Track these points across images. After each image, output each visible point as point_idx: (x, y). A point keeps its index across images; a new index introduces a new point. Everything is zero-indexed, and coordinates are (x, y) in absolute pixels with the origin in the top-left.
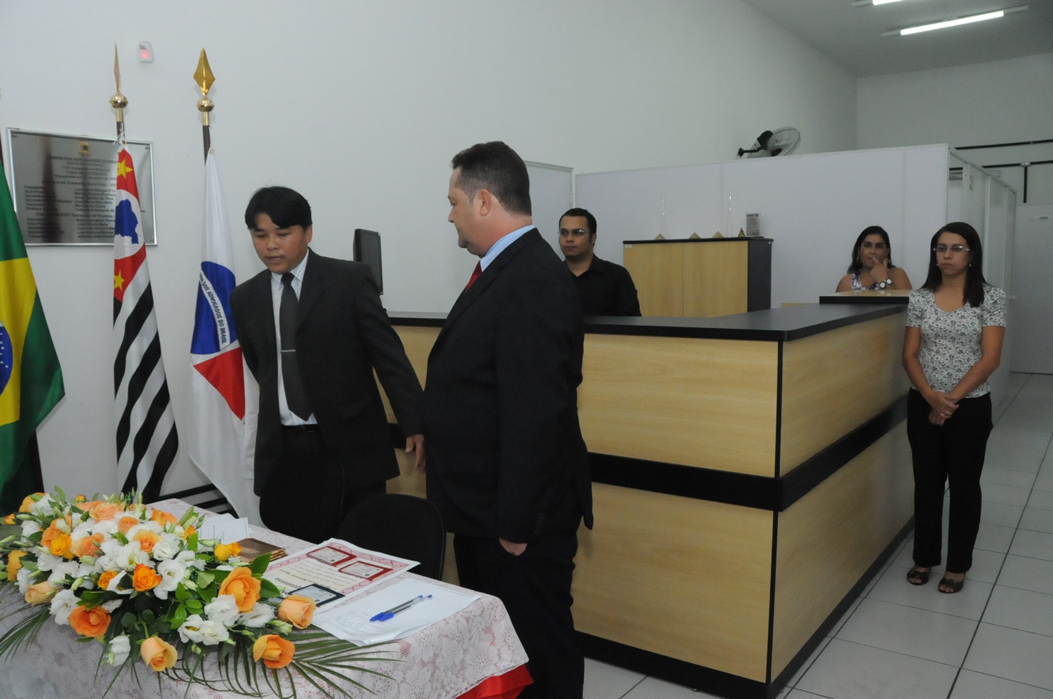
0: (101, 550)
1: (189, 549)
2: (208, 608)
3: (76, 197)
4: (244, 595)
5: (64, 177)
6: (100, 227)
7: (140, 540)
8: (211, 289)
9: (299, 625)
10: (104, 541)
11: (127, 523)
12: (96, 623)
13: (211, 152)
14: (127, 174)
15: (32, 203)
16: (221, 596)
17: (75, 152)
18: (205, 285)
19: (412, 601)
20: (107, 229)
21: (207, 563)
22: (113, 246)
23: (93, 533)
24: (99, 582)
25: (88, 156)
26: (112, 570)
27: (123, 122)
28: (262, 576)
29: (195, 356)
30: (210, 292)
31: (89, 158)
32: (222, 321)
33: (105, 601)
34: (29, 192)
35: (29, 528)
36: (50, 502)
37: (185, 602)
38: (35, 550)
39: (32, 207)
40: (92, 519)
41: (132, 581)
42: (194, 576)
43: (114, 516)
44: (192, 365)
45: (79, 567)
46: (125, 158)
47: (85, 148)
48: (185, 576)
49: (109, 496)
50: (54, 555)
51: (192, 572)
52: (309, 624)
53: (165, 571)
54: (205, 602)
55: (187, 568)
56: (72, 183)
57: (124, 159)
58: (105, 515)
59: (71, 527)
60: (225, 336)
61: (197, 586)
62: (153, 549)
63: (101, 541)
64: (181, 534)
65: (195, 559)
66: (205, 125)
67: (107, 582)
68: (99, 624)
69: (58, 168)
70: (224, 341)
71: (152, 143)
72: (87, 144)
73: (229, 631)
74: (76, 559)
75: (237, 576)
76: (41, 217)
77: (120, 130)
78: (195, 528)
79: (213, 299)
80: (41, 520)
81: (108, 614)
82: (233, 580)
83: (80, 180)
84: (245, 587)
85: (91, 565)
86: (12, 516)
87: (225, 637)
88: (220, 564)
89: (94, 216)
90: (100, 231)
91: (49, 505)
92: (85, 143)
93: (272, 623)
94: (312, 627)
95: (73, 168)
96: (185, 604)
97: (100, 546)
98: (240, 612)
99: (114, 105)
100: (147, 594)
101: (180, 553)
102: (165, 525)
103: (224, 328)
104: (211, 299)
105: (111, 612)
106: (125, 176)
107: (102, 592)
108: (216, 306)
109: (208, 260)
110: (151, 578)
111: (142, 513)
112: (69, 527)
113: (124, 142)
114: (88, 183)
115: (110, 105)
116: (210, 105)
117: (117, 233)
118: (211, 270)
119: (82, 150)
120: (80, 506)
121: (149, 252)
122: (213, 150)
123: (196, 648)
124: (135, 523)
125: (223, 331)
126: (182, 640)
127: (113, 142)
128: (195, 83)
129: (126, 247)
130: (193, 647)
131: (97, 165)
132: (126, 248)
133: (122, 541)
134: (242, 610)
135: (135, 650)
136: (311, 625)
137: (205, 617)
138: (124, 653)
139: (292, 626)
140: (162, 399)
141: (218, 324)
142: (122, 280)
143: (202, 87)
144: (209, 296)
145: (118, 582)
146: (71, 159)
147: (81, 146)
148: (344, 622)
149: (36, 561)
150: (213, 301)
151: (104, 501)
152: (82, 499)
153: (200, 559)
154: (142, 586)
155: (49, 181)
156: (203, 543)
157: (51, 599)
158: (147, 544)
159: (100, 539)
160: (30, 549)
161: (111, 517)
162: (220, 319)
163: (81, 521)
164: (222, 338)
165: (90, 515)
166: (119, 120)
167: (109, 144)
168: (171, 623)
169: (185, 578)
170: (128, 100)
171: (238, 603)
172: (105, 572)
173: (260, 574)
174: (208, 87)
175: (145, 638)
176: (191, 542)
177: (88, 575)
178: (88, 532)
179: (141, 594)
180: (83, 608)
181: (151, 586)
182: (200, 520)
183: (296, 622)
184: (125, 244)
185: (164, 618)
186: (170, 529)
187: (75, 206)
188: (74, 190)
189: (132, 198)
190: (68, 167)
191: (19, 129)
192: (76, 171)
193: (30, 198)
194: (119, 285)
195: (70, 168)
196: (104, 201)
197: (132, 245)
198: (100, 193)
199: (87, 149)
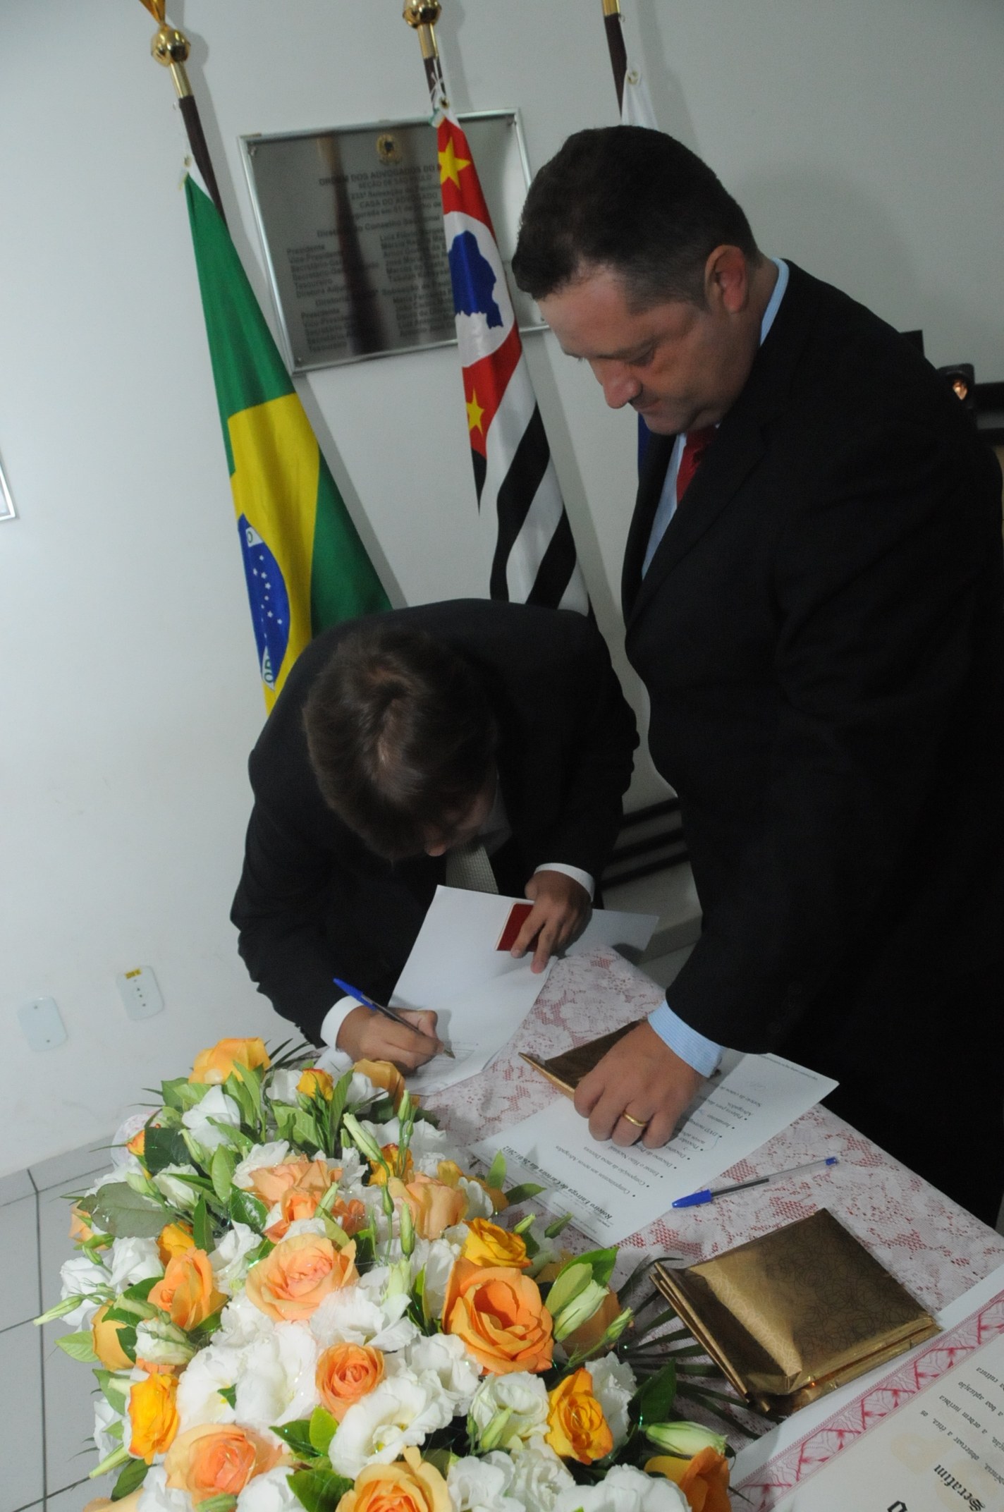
3: (385, 255)
5: (358, 216)
13: (629, 79)
14: (460, 174)
15: (306, 282)
25: (397, 163)
27: (435, 56)
34: (296, 261)
39: (307, 290)
46: (451, 139)
47: (389, 146)
56: (375, 227)
57: (448, 141)
66: (606, 14)
71: (517, 110)
77: (433, 76)
89: (426, 286)
92: (387, 137)
95: (371, 194)
99: (413, 20)
113: (444, 103)
115: (405, 27)
117: (458, 307)
119: (384, 153)
121: (529, 346)
122: (634, 74)
129: (477, 339)
131: (416, 179)
132: (480, 341)
142: (482, 410)
147: (380, 144)
166: (427, 56)
184: (477, 331)
187: (389, 271)
188: (382, 240)
189: (479, 230)
190: (362, 196)
191: (260, 135)
192: (380, 199)
193: (301, 273)
194: (477, 420)
195: (367, 194)
196: (439, 253)
197: (489, 331)
198: (431, 236)
199: (392, 149)
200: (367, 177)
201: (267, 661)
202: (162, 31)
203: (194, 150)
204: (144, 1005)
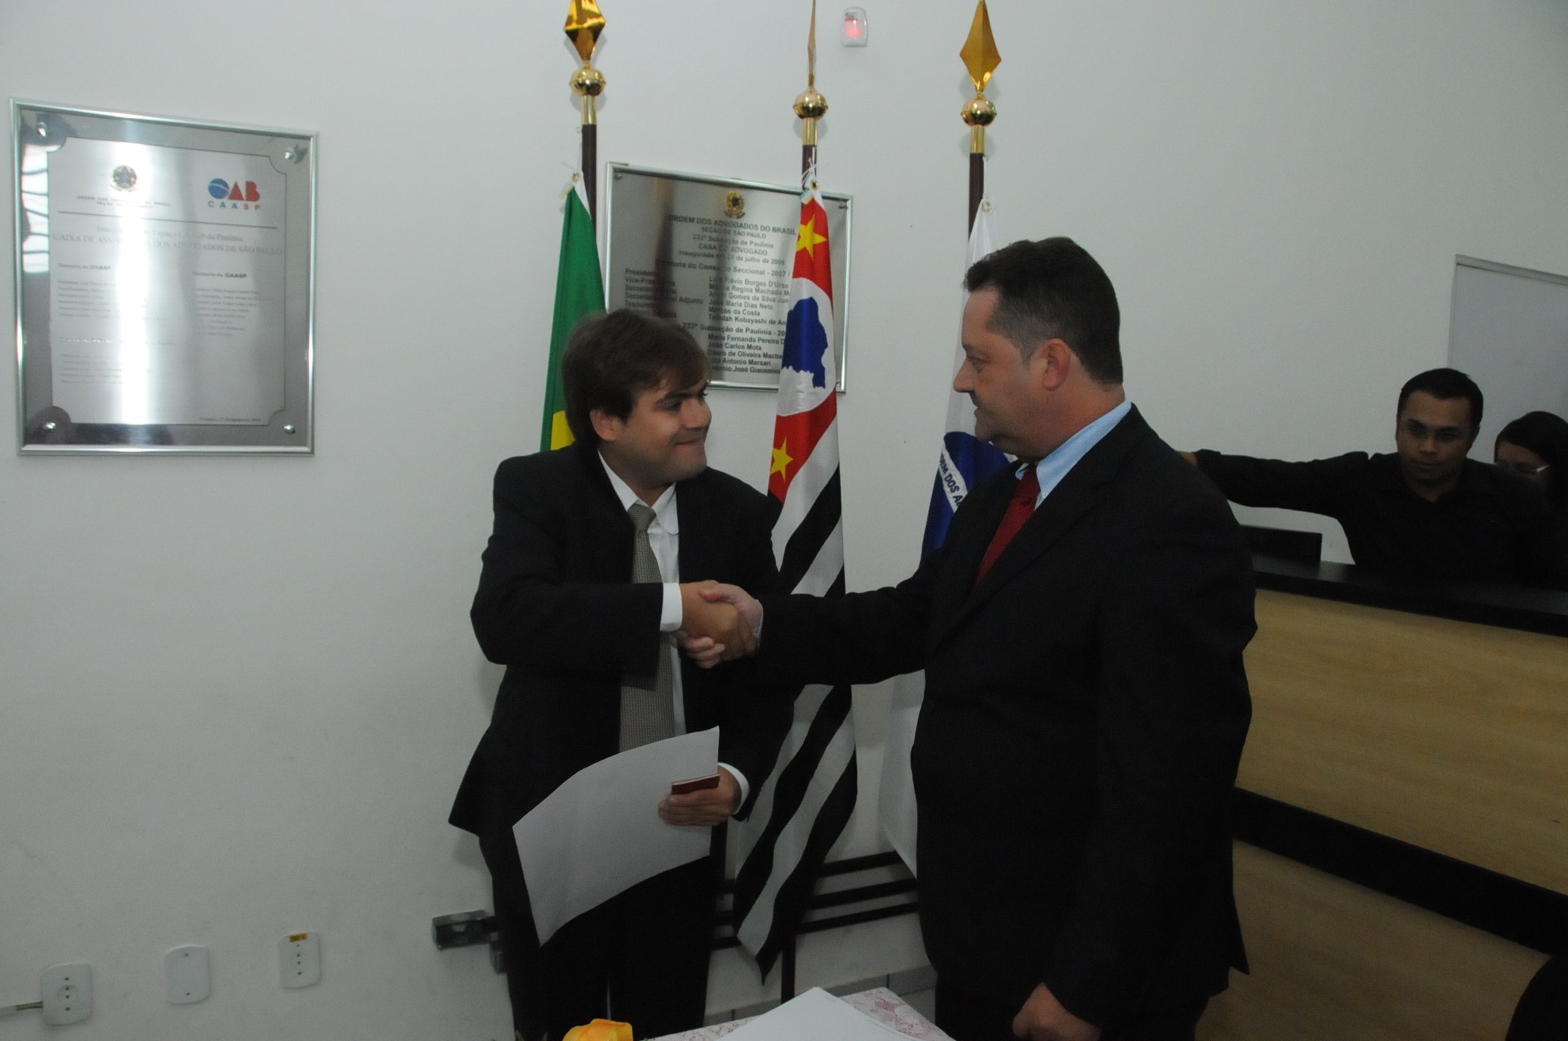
3: (711, 294)
5: (694, 255)
6: (748, 351)
13: (983, 206)
14: (815, 246)
15: (636, 301)
18: (950, 480)
20: (759, 356)
22: (777, 390)
25: (739, 217)
27: (814, 146)
46: (814, 216)
47: (735, 201)
56: (707, 268)
57: (811, 217)
66: (975, 152)
69: (685, 238)
71: (852, 197)
72: (739, 193)
77: (810, 160)
89: (739, 330)
90: (747, 359)
92: (736, 194)
95: (711, 239)
99: (802, 112)
106: (810, 249)
109: (959, 430)
113: (814, 185)
114: (735, 268)
115: (793, 115)
116: (988, 109)
117: (786, 363)
118: (965, 450)
119: (729, 206)
121: (840, 403)
122: (988, 204)
129: (799, 393)
131: (752, 235)
132: (802, 396)
142: (789, 459)
146: (707, 221)
147: (728, 199)
155: (664, 261)
166: (806, 143)
170: (829, 103)
184: (801, 387)
187: (711, 310)
188: (711, 281)
189: (820, 296)
190: (702, 238)
191: (627, 165)
192: (717, 244)
193: (633, 293)
194: (781, 467)
195: (707, 238)
196: (758, 303)
197: (812, 389)
198: (753, 287)
199: (738, 204)
200: (710, 223)
202: (585, 68)
203: (585, 169)
204: (300, 973)
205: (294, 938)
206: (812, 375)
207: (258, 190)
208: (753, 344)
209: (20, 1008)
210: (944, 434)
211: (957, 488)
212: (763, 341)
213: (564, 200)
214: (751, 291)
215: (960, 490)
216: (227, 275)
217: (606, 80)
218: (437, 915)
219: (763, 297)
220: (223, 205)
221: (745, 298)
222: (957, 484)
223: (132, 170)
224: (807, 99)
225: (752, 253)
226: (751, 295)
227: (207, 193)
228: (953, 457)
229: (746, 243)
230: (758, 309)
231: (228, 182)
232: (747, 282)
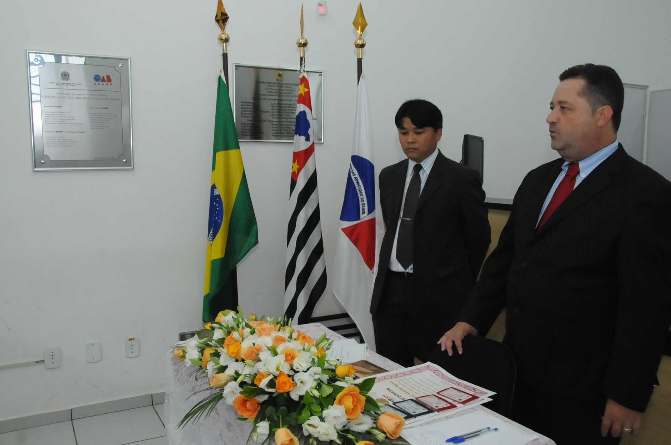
0: (259, 358)
1: (318, 366)
2: (325, 413)
3: (272, 109)
4: (353, 407)
5: (266, 95)
7: (285, 355)
8: (357, 176)
9: (391, 435)
10: (262, 351)
11: (279, 340)
12: (250, 409)
13: (362, 77)
14: (305, 93)
15: (245, 113)
16: (335, 405)
17: (273, 78)
18: (353, 172)
19: (482, 431)
20: (290, 131)
21: (330, 378)
22: (293, 143)
23: (256, 344)
24: (255, 380)
26: (265, 373)
27: (304, 57)
28: (368, 393)
29: (343, 222)
30: (356, 178)
31: (283, 82)
32: (363, 198)
33: (258, 394)
34: (243, 105)
35: (218, 334)
36: (233, 317)
37: (310, 405)
38: (220, 350)
39: (245, 115)
40: (257, 334)
41: (275, 384)
42: (319, 386)
43: (271, 334)
44: (340, 229)
45: (244, 367)
46: (304, 82)
47: (280, 75)
48: (312, 386)
49: (271, 318)
50: (230, 356)
51: (318, 383)
52: (398, 436)
53: (299, 380)
54: (324, 407)
55: (315, 380)
56: (270, 100)
58: (265, 332)
59: (242, 338)
60: (364, 209)
61: (320, 395)
62: (293, 362)
63: (260, 351)
64: (315, 353)
65: (321, 374)
66: (359, 57)
67: (260, 381)
68: (252, 409)
69: (263, 89)
70: (364, 213)
71: (324, 71)
72: (281, 73)
73: (337, 432)
74: (243, 360)
75: (349, 392)
76: (250, 122)
77: (302, 62)
78: (325, 349)
79: (358, 182)
80: (226, 329)
81: (258, 404)
82: (346, 395)
83: (276, 98)
84: (353, 401)
85: (251, 366)
86: (209, 324)
87: (334, 437)
88: (339, 381)
89: (284, 122)
90: (286, 132)
91: (232, 319)
92: (280, 72)
93: (371, 431)
94: (400, 438)
95: (271, 89)
96: (310, 406)
97: (259, 355)
98: (348, 419)
99: (299, 45)
100: (285, 395)
101: (311, 368)
102: (304, 345)
103: (364, 204)
104: (357, 182)
105: (261, 402)
106: (303, 94)
107: (256, 388)
108: (360, 187)
109: (356, 154)
110: (288, 384)
111: (290, 334)
112: (241, 338)
113: (304, 71)
114: (282, 99)
115: (296, 46)
116: (363, 43)
117: (296, 134)
118: (358, 161)
119: (278, 77)
120: (251, 324)
121: (316, 148)
122: (364, 76)
123: (313, 441)
124: (284, 341)
125: (363, 205)
126: (304, 433)
127: (297, 71)
128: (353, 27)
129: (301, 144)
130: (311, 440)
131: (287, 87)
133: (274, 353)
134: (350, 418)
135: (272, 435)
136: (400, 437)
137: (322, 419)
138: (265, 434)
139: (385, 435)
140: (318, 251)
141: (360, 200)
142: (298, 167)
143: (358, 30)
144: (355, 180)
145: (267, 382)
146: (271, 83)
147: (277, 74)
148: (426, 439)
149: (220, 358)
150: (358, 184)
151: (267, 321)
152: (254, 317)
153: (325, 374)
154: (281, 389)
155: (257, 97)
156: (329, 363)
157: (224, 386)
158: (290, 358)
159: (259, 350)
160: (217, 349)
161: (269, 334)
162: (362, 197)
163: (250, 334)
164: (363, 211)
165: (256, 331)
166: (301, 56)
167: (294, 72)
168: (299, 419)
169: (312, 387)
170: (309, 41)
171: (347, 412)
172: (260, 373)
173: (365, 392)
174: (362, 30)
175: (279, 427)
176: (320, 361)
177: (249, 373)
178: (253, 343)
179: (281, 394)
180: (243, 397)
181: (287, 390)
182: (330, 345)
183: (389, 433)
184: (301, 142)
185: (294, 415)
186: (307, 348)
187: (272, 115)
188: (272, 104)
189: (307, 110)
190: (269, 89)
191: (240, 64)
192: (274, 91)
193: (244, 110)
194: (295, 169)
195: (270, 89)
196: (290, 112)
197: (305, 142)
198: (288, 106)
199: (281, 76)
201: (211, 234)
202: (223, 34)
203: (224, 68)
204: (132, 352)
205: (130, 340)
206: (305, 137)
207: (111, 78)
208: (288, 126)
209: (37, 362)
210: (351, 156)
211: (355, 175)
212: (292, 125)
213: (217, 79)
214: (287, 107)
215: (356, 175)
216: (101, 108)
217: (230, 37)
218: (180, 332)
219: (291, 109)
220: (99, 84)
221: (285, 110)
222: (355, 173)
223: (67, 73)
224: (301, 40)
225: (287, 94)
226: (287, 109)
227: (93, 80)
228: (354, 164)
229: (284, 90)
230: (290, 114)
231: (100, 76)
232: (285, 104)
